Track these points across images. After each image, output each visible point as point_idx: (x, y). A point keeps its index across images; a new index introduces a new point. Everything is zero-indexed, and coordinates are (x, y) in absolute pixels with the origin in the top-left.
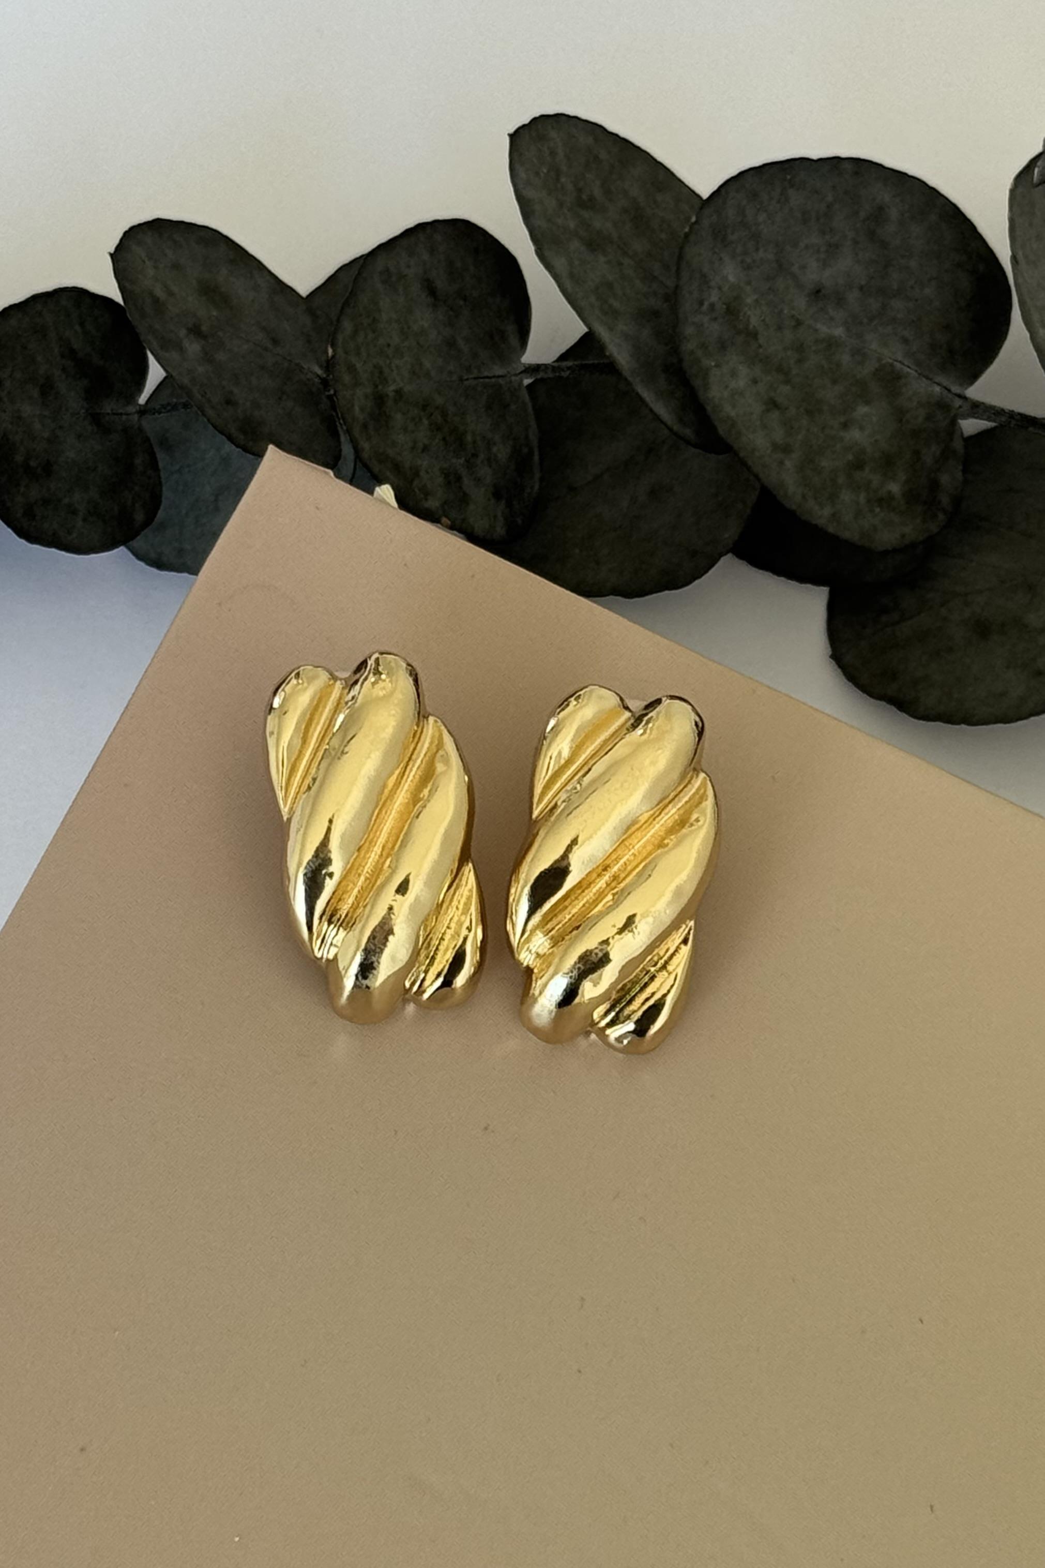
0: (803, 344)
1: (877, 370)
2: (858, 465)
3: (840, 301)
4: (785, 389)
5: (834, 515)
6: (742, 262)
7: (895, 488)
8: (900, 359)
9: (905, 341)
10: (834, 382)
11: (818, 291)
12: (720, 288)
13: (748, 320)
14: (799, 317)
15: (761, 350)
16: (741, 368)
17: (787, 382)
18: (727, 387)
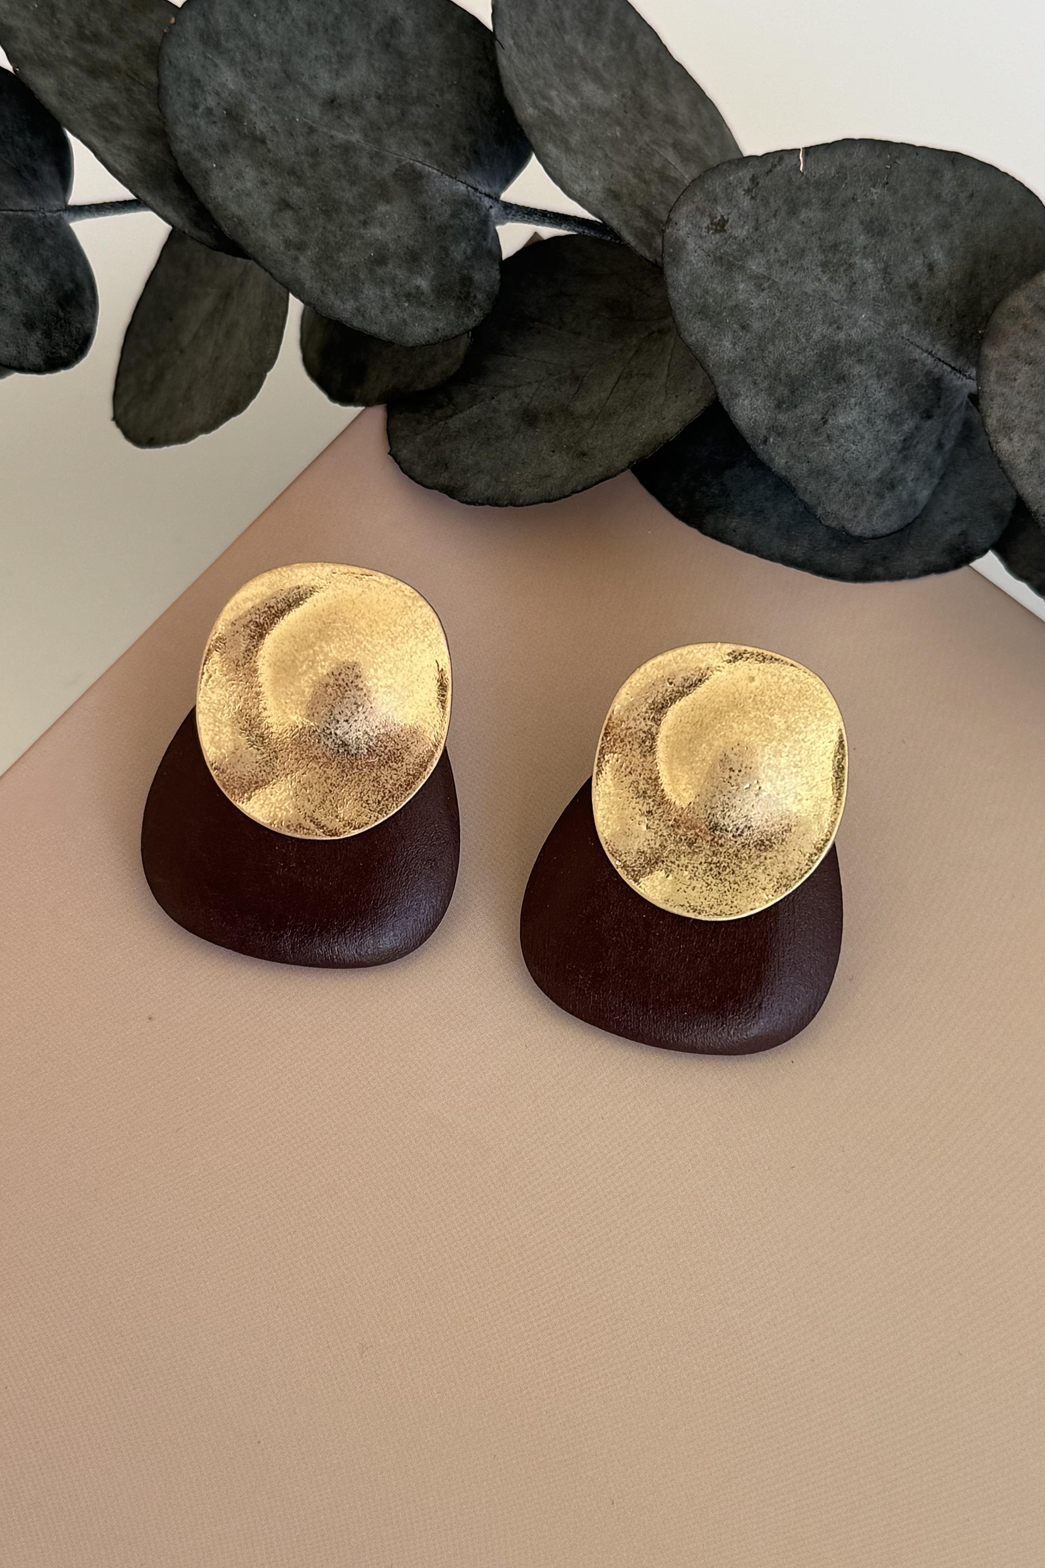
0: (318, 150)
1: (397, 170)
2: (381, 260)
3: (357, 109)
4: (298, 191)
5: (358, 309)
6: (243, 70)
7: (423, 284)
8: (420, 160)
9: (427, 144)
10: (353, 183)
11: (332, 102)
12: (218, 94)
13: (255, 127)
14: (314, 125)
15: (271, 155)
16: (247, 170)
17: (299, 185)
18: (231, 188)
